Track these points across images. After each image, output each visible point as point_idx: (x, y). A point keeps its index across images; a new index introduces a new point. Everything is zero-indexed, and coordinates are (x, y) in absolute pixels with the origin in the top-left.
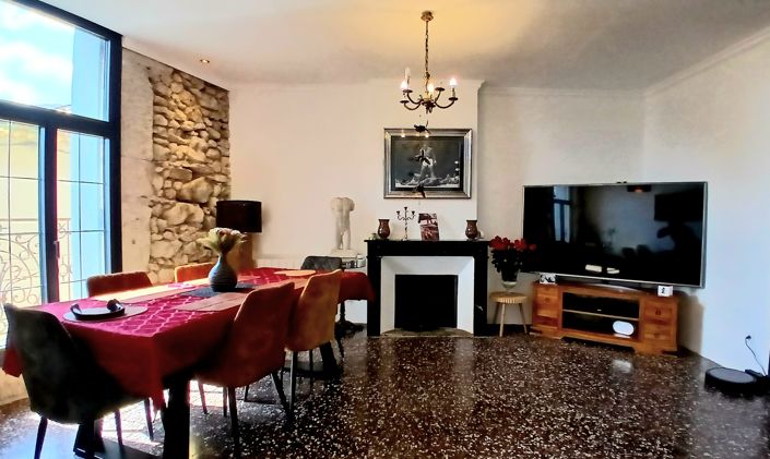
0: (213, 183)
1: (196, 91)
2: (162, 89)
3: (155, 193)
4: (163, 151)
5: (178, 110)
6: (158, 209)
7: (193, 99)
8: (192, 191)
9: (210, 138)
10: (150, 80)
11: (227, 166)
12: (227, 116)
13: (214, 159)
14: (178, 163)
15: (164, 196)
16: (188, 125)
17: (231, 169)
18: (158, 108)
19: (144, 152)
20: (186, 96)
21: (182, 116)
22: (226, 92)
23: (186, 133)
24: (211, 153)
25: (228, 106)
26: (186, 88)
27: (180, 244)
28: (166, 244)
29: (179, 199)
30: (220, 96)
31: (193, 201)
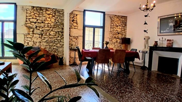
0: (123, 35)
1: (119, 18)
2: (112, 19)
3: (110, 37)
4: (112, 30)
5: (116, 22)
6: (111, 40)
7: (119, 20)
8: (118, 36)
9: (122, 26)
10: (110, 18)
11: (126, 31)
12: (126, 22)
13: (123, 30)
14: (115, 32)
15: (112, 37)
16: (118, 25)
17: (127, 32)
18: (111, 23)
19: (109, 30)
20: (118, 19)
21: (116, 23)
22: (127, 17)
23: (117, 26)
24: (122, 29)
25: (127, 20)
26: (118, 18)
27: (115, 46)
28: (111, 45)
29: (115, 38)
30: (125, 18)
31: (118, 38)
